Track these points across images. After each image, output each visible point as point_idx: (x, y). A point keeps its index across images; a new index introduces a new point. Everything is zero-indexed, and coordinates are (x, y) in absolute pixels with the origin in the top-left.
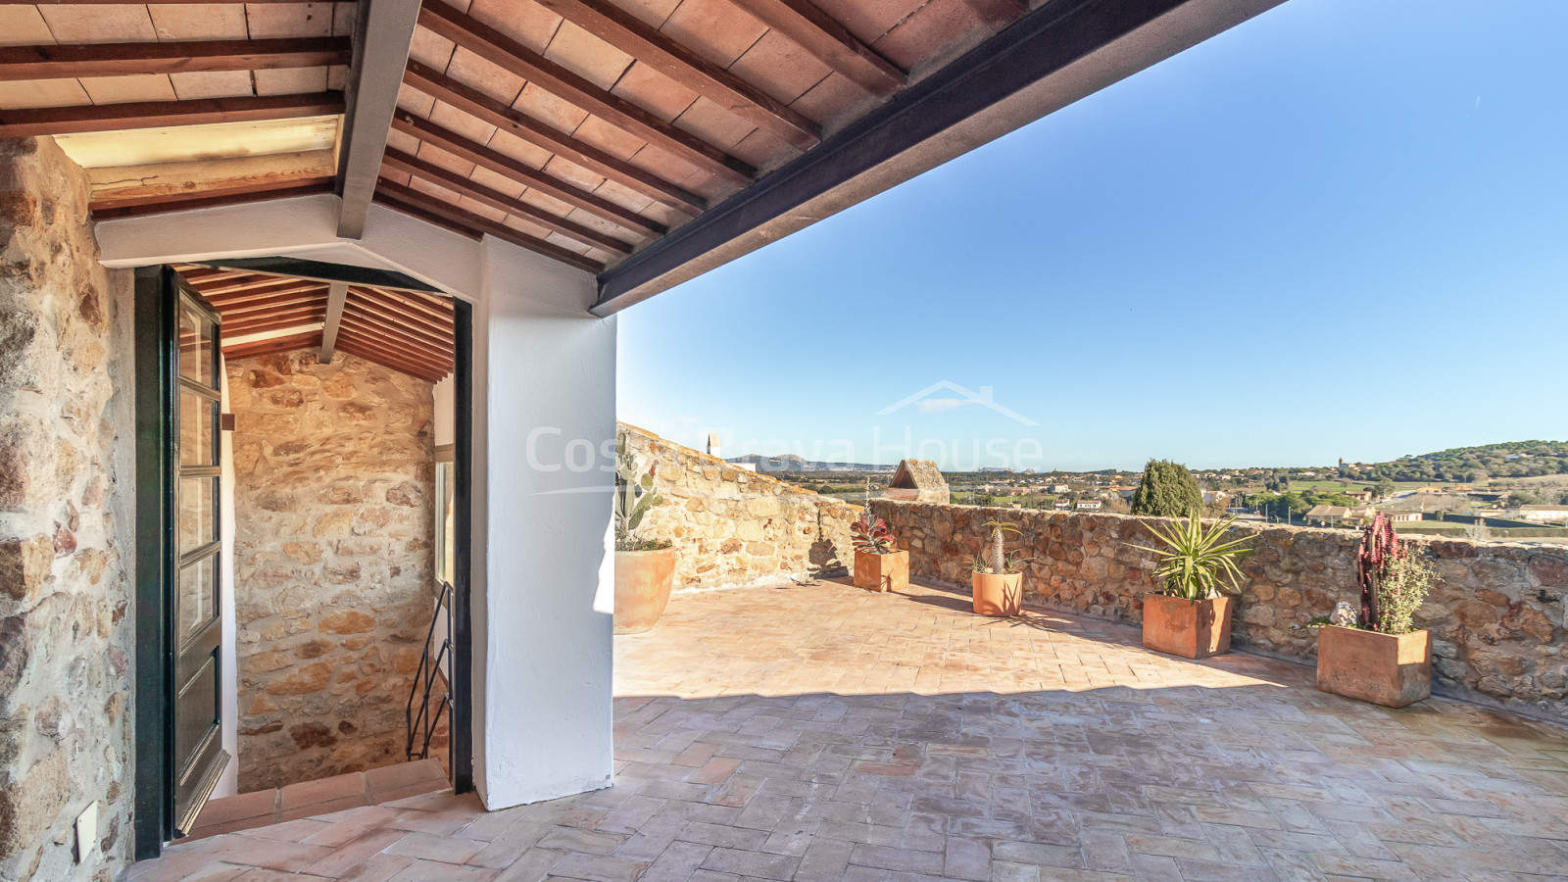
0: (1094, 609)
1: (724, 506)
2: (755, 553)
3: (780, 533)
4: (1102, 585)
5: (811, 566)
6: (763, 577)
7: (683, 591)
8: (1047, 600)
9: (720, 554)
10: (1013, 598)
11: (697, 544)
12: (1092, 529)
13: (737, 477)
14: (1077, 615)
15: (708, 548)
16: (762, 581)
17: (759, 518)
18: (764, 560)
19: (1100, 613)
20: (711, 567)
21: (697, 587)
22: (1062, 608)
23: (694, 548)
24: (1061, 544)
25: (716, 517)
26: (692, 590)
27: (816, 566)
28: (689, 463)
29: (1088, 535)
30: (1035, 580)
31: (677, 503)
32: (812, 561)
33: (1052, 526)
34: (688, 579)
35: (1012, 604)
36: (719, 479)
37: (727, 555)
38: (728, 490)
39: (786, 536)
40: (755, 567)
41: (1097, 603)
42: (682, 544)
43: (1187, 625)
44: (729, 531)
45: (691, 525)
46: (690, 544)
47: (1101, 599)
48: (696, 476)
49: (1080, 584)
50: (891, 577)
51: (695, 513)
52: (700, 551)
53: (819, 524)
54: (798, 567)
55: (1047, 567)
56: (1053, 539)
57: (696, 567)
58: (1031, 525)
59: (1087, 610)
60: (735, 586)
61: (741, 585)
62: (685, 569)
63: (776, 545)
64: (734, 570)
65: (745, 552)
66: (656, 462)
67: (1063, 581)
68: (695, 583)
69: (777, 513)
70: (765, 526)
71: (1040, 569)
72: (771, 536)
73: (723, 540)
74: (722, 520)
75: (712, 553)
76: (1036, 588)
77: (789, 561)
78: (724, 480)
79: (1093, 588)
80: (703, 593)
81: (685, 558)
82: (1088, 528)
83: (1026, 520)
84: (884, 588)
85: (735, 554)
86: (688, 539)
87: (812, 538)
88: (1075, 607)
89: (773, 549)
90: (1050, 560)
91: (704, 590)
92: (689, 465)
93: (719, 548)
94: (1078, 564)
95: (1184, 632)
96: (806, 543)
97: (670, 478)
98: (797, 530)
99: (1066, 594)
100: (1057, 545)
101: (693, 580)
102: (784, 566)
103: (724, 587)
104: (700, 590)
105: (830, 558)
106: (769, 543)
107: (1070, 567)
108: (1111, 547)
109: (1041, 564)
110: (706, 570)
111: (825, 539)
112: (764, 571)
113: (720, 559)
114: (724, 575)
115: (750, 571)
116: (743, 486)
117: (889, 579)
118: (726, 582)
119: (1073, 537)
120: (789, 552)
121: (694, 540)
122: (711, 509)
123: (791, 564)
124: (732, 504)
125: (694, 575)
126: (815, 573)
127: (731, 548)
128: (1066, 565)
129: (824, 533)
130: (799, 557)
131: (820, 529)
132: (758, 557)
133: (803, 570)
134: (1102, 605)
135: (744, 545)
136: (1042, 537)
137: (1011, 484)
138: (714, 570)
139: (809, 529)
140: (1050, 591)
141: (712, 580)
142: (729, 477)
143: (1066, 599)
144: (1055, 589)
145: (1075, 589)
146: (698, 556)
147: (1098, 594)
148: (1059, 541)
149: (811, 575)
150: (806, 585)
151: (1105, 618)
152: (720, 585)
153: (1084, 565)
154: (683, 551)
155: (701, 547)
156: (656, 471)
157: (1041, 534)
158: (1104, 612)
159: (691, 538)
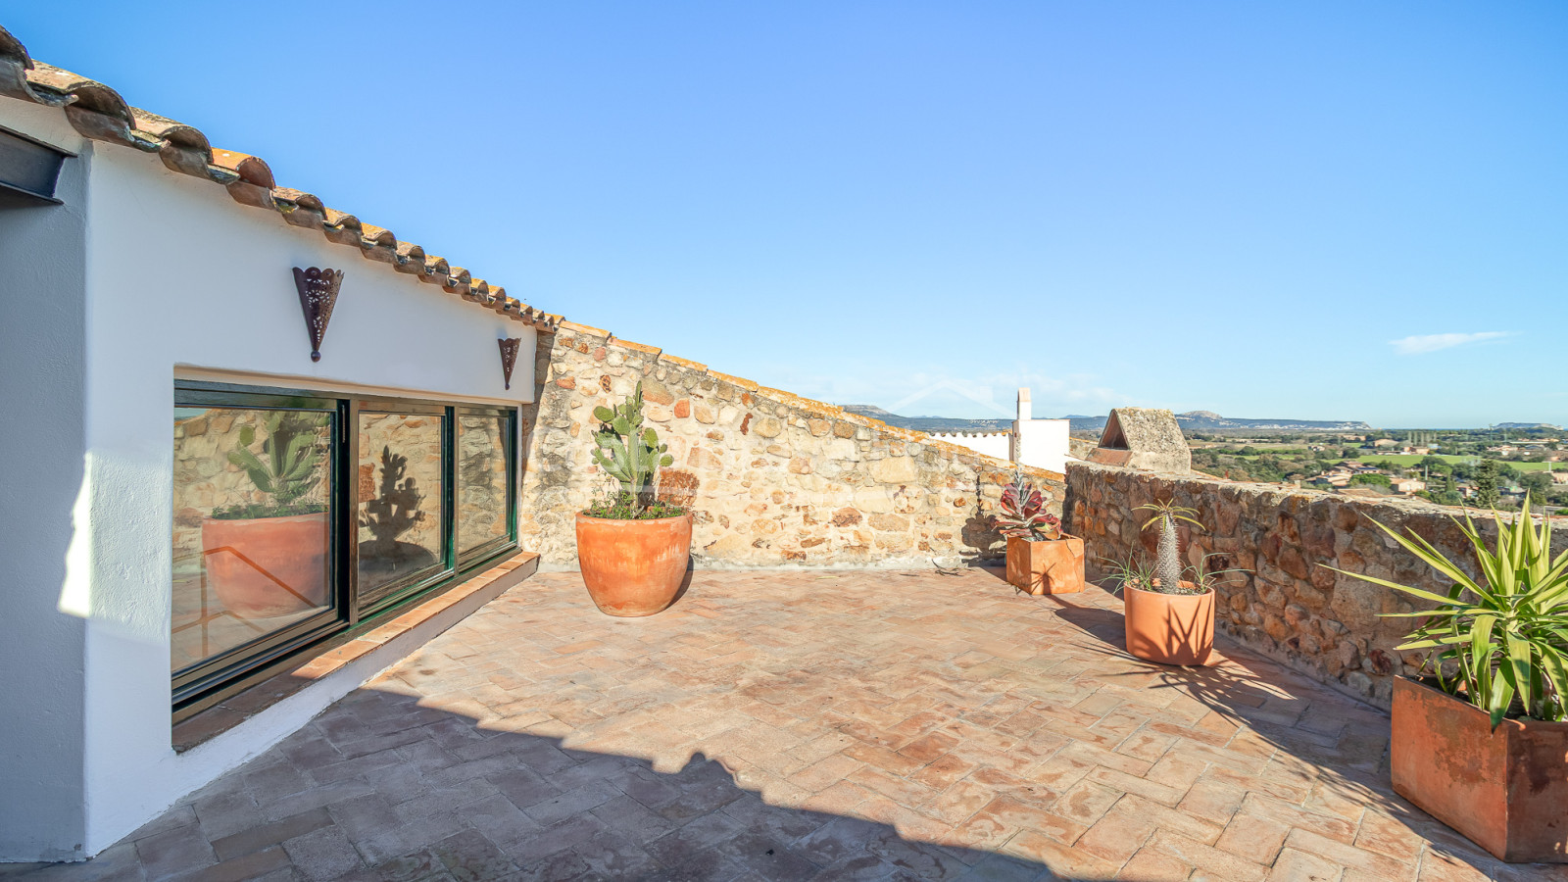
0: (1355, 680)
1: (836, 469)
2: (882, 528)
3: (918, 504)
4: (1369, 637)
5: (965, 548)
6: (893, 558)
7: (782, 567)
8: (1276, 645)
9: (832, 526)
10: (1187, 636)
11: (802, 512)
12: (1350, 528)
13: (855, 433)
14: (1324, 683)
15: (816, 518)
16: (890, 563)
17: (887, 485)
18: (894, 537)
19: (1365, 689)
20: (820, 541)
21: (800, 564)
22: (1300, 666)
23: (796, 518)
24: (1299, 550)
25: (827, 482)
26: (794, 567)
27: (973, 549)
28: (791, 417)
29: (1343, 538)
30: (1259, 607)
31: (776, 464)
32: (966, 540)
33: (1284, 516)
34: (789, 553)
35: (1185, 646)
36: (831, 435)
37: (841, 528)
38: (845, 448)
39: (927, 509)
40: (881, 545)
41: (1360, 668)
42: (783, 512)
43: (1485, 774)
44: (846, 498)
45: (793, 490)
46: (792, 512)
47: (1367, 663)
48: (800, 432)
49: (1331, 628)
50: (1051, 574)
51: (800, 476)
52: (806, 521)
53: (978, 494)
54: (945, 549)
55: (1277, 588)
56: (1286, 539)
57: (800, 540)
58: (1251, 512)
59: (1341, 678)
60: (852, 567)
61: (860, 566)
62: (786, 542)
63: (911, 519)
64: (852, 547)
65: (867, 526)
66: (749, 416)
67: (1304, 616)
68: (798, 559)
69: (913, 478)
70: (896, 495)
71: (1267, 590)
72: (904, 507)
73: (836, 510)
74: (835, 485)
75: (821, 525)
76: (1262, 621)
77: (930, 540)
78: (837, 437)
79: (1355, 639)
80: (806, 572)
81: (786, 529)
82: (1342, 524)
83: (1243, 503)
84: (1039, 589)
85: (853, 527)
86: (790, 507)
87: (968, 511)
88: (1321, 668)
89: (907, 524)
90: (1281, 576)
91: (809, 568)
92: (790, 419)
93: (830, 518)
94: (1327, 590)
95: (1477, 789)
96: (960, 518)
97: (766, 434)
98: (943, 501)
99: (1308, 642)
100: (1293, 551)
101: (795, 555)
102: (924, 546)
103: (837, 566)
104: (805, 568)
105: (996, 540)
106: (901, 516)
107: (1314, 594)
108: (1384, 564)
109: (1269, 582)
110: (814, 544)
111: (986, 514)
112: (893, 551)
113: (833, 533)
114: (837, 552)
115: (873, 550)
116: (864, 444)
117: (1046, 579)
118: (840, 561)
119: (1317, 540)
120: (932, 529)
121: (798, 508)
122: (820, 471)
123: (934, 544)
124: (849, 467)
125: (798, 549)
126: (970, 558)
127: (847, 518)
128: (1307, 588)
129: (985, 507)
130: (945, 537)
131: (979, 500)
132: (885, 532)
133: (953, 553)
134: (1371, 675)
135: (865, 517)
136: (1269, 535)
137: (1552, 446)
138: (823, 547)
139: (961, 500)
140: (1282, 630)
141: (820, 557)
142: (846, 433)
143: (1308, 651)
144: (1292, 629)
145: (1323, 634)
146: (802, 527)
147: (1362, 653)
148: (1296, 543)
149: (964, 561)
150: (955, 573)
151: (1373, 701)
152: (831, 564)
153: (1336, 594)
154: (783, 520)
155: (806, 516)
156: (749, 426)
157: (1267, 529)
158: (1372, 689)
159: (794, 506)
